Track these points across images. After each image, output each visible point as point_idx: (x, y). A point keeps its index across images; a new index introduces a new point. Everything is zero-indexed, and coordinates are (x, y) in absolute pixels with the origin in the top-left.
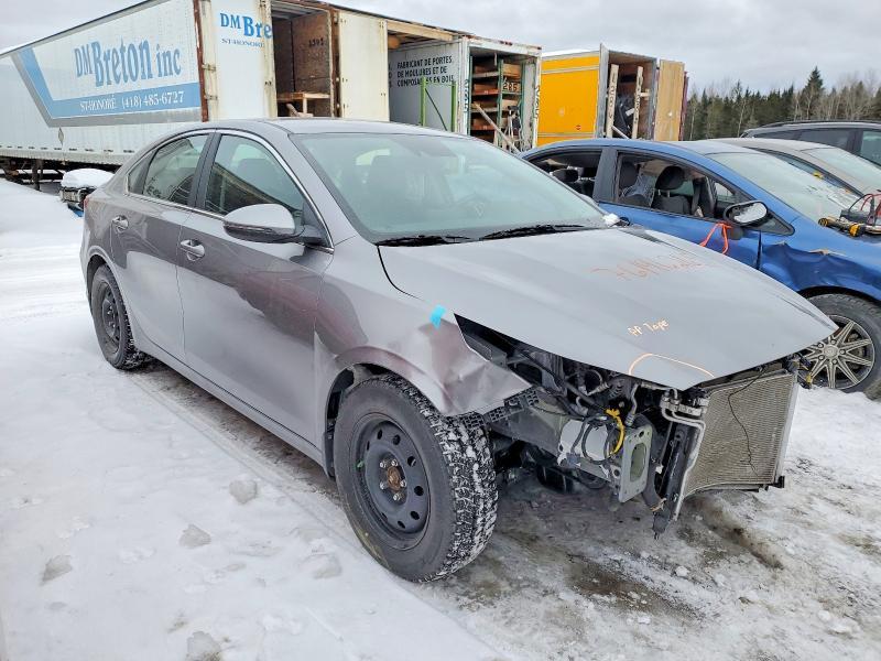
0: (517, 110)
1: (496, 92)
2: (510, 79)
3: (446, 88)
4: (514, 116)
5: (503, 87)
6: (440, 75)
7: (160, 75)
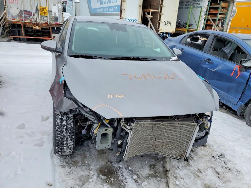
0: (224, 19)
1: (217, 12)
2: (223, 8)
3: (199, 10)
4: (222, 21)
5: (220, 10)
6: (198, 6)
7: (113, 2)
